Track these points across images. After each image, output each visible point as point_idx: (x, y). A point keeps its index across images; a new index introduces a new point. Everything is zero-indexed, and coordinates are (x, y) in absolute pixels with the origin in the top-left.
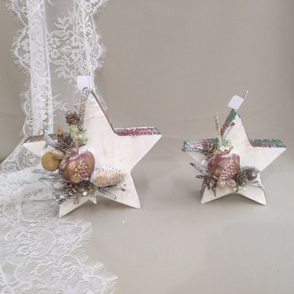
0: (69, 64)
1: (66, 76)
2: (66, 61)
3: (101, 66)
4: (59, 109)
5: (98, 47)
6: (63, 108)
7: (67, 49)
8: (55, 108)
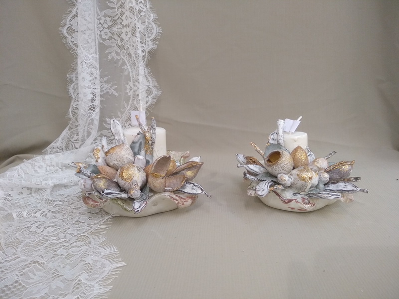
0: (120, 44)
1: (116, 57)
2: (117, 42)
3: (156, 47)
4: (108, 92)
5: (152, 26)
6: (112, 91)
7: (117, 28)
8: (103, 91)
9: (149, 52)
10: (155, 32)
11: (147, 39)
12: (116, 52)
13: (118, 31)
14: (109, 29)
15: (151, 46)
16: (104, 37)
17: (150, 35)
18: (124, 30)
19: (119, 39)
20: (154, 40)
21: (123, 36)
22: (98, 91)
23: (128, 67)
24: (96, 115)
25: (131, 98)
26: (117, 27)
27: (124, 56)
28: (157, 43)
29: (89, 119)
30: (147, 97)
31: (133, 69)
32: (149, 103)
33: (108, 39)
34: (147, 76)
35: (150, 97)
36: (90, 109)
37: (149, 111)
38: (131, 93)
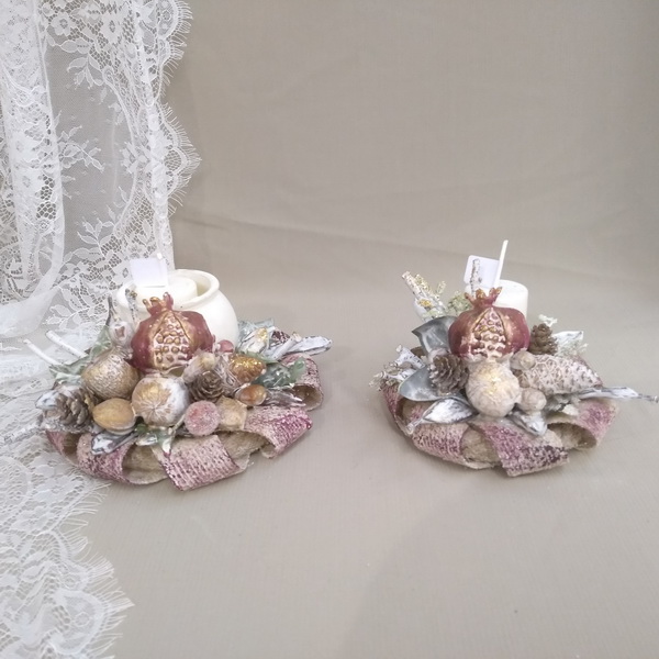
0: (99, 50)
1: (93, 82)
2: (91, 44)
3: (180, 54)
4: (82, 162)
5: (170, 6)
6: (90, 161)
7: (89, 11)
8: (70, 159)
9: (165, 68)
10: (175, 17)
11: (160, 37)
12: (91, 69)
13: (91, 18)
14: (69, 12)
15: (169, 52)
16: (60, 32)
17: (165, 26)
18: (106, 18)
19: (95, 38)
20: (176, 38)
21: (105, 31)
22: (56, 171)
23: (121, 106)
24: (57, 226)
25: (135, 180)
26: (87, 8)
27: (109, 79)
28: (183, 44)
29: (42, 235)
30: (169, 173)
31: (133, 114)
32: (174, 187)
33: (70, 38)
34: (166, 125)
35: (175, 173)
36: (42, 213)
37: (176, 204)
38: (132, 170)
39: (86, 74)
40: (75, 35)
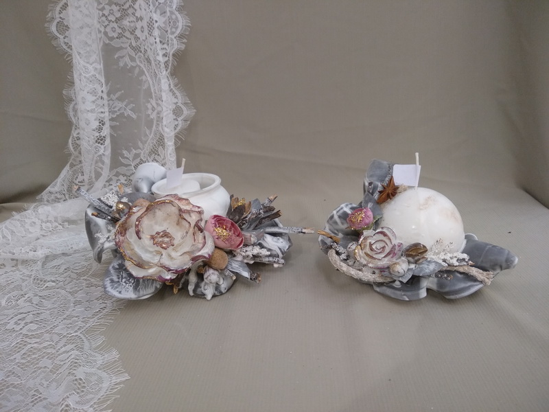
0: (134, 44)
1: (130, 64)
2: (129, 41)
3: (183, 47)
4: (123, 113)
5: (177, 17)
6: (128, 112)
8: (114, 112)
9: (173, 55)
10: (180, 25)
11: (170, 36)
12: (129, 55)
13: (130, 26)
14: (117, 23)
15: (176, 45)
16: (111, 34)
17: (174, 30)
18: (139, 25)
19: (132, 37)
20: (181, 37)
21: (138, 33)
22: (107, 116)
23: (147, 77)
24: (106, 150)
25: (155, 122)
26: (128, 20)
27: (141, 61)
29: (96, 156)
30: (176, 120)
31: (154, 81)
32: (179, 128)
33: (117, 38)
34: (174, 89)
35: (179, 119)
36: (96, 142)
38: (153, 116)
39: (127, 59)
40: (120, 36)
